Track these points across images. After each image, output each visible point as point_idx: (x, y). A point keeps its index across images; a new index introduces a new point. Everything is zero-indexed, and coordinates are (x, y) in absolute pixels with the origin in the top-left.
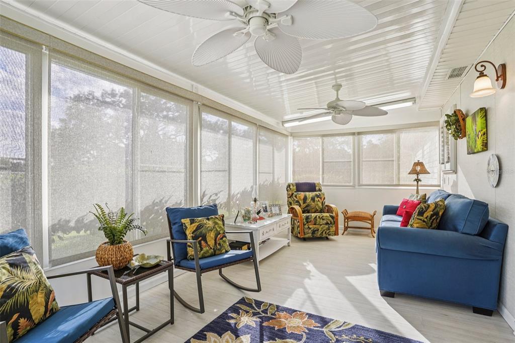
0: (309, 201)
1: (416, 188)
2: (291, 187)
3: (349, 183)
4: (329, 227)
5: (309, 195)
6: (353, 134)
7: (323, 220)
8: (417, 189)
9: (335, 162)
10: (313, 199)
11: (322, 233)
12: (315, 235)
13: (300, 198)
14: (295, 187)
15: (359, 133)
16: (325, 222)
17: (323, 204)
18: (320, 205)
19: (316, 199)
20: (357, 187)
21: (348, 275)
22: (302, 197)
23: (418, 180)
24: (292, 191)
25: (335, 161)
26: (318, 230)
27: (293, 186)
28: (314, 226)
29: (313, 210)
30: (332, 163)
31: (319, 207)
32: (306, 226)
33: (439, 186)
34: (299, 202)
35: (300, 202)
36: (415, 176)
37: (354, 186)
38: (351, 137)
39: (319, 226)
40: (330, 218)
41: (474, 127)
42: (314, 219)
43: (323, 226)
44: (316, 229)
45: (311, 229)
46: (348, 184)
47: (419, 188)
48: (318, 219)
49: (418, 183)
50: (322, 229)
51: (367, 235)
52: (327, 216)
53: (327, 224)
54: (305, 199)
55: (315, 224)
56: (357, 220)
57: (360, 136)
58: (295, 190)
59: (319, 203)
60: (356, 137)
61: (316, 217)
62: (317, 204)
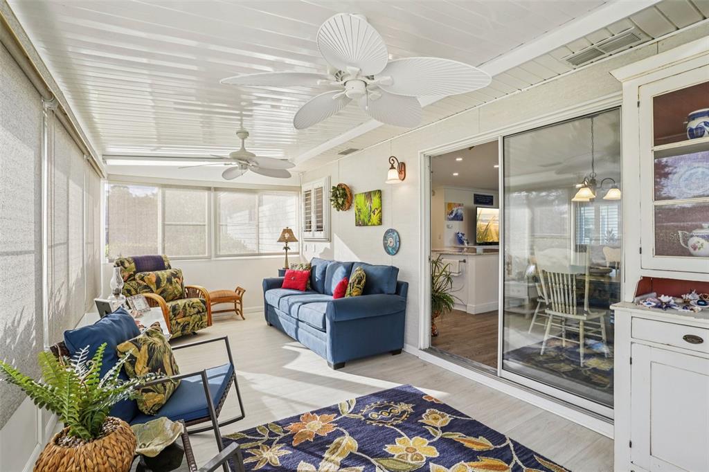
0: (164, 283)
1: (284, 256)
2: (127, 265)
3: (202, 254)
4: (201, 317)
5: (163, 275)
6: (209, 189)
7: (194, 308)
8: (286, 257)
9: (183, 225)
10: (169, 281)
11: (194, 326)
12: (185, 332)
13: (151, 282)
14: (133, 264)
15: (216, 189)
16: (196, 310)
17: (182, 285)
18: (179, 287)
19: (174, 280)
20: (213, 259)
21: (285, 364)
22: (154, 280)
23: (286, 248)
24: (128, 271)
25: (182, 223)
26: (188, 324)
27: (130, 263)
28: (184, 319)
29: (171, 297)
30: (178, 227)
31: (178, 291)
32: (174, 322)
33: (298, 253)
34: (150, 288)
35: (152, 287)
36: (284, 244)
37: (209, 258)
38: (206, 193)
39: (189, 318)
40: (202, 304)
41: (368, 204)
42: (183, 309)
43: (194, 316)
44: (186, 323)
45: (180, 324)
46: (201, 256)
47: (288, 256)
48: (188, 308)
49: (287, 250)
50: (193, 321)
51: (232, 319)
52: (197, 302)
53: (199, 312)
54: (158, 281)
55: (184, 316)
56: (224, 302)
57: (217, 192)
58: (135, 270)
59: (177, 285)
60: (212, 194)
61: (185, 306)
62: (176, 288)
